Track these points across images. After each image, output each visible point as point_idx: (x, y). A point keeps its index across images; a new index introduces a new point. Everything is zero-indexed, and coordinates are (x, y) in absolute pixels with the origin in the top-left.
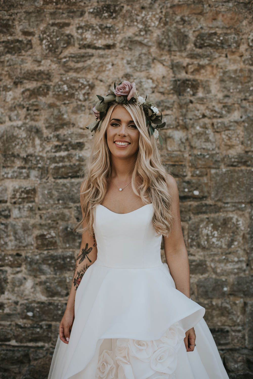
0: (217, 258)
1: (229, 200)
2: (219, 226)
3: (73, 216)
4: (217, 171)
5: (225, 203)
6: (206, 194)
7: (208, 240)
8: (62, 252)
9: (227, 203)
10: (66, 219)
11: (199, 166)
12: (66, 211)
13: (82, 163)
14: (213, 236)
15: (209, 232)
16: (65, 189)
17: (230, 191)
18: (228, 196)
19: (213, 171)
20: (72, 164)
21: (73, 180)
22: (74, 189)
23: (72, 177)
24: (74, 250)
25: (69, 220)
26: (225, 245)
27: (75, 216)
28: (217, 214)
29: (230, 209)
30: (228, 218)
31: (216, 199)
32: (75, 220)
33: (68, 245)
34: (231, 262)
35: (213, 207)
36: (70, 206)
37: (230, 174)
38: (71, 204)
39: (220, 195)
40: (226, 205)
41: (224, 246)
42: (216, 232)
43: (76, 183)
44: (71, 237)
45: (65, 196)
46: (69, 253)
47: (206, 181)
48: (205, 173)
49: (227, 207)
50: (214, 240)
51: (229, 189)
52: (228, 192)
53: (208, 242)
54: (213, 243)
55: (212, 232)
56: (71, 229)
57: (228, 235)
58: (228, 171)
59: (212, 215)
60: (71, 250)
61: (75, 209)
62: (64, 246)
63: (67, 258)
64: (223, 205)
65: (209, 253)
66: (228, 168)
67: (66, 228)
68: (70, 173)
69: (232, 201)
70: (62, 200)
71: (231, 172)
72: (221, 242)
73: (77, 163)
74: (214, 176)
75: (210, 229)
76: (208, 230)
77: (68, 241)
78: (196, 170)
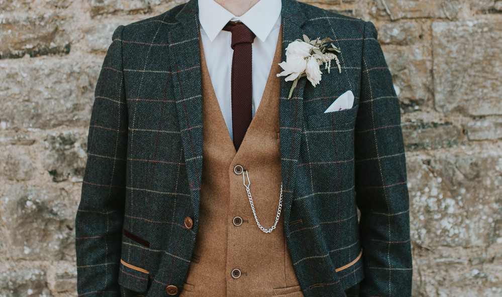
0: (455, 275)
1: (485, 109)
2: (460, 184)
3: (39, 165)
4: (452, 25)
5: (474, 118)
6: (420, 94)
7: (427, 225)
8: (12, 269)
9: (482, 117)
10: (21, 175)
11: (401, 15)
12: (19, 151)
13: (63, 13)
14: (445, 214)
15: (432, 202)
16: (15, 89)
17: (488, 84)
18: (483, 98)
19: (439, 27)
20: (33, 15)
21: (38, 62)
22: (41, 89)
23: (34, 54)
24: (46, 263)
25: (28, 176)
26: (479, 236)
27: (46, 167)
28: (454, 150)
29: (492, 135)
30: (485, 160)
31: (450, 107)
32: (49, 177)
33: (27, 251)
34: (495, 285)
35: (441, 130)
36: (32, 137)
37: (487, 36)
38: (36, 133)
39: (459, 96)
40: (479, 124)
41: (475, 241)
42: (450, 202)
43: (47, 71)
44: (35, 225)
45: (15, 107)
46: (30, 273)
47: (419, 57)
48: (417, 34)
49: (481, 129)
50: (446, 223)
51: (486, 79)
52: (484, 87)
53: (429, 231)
54: (445, 231)
55: (439, 201)
56: (35, 203)
57: (486, 208)
58: (481, 26)
59: (440, 154)
60: (37, 263)
61: (47, 144)
62: (17, 253)
63: (24, 286)
64: (471, 123)
65: (433, 262)
66: (483, 19)
67: (22, 203)
68: (28, 41)
69: (495, 111)
70: (6, 120)
71: (491, 30)
72: (467, 228)
73: (49, 13)
74: (444, 41)
75: (435, 192)
76: (430, 197)
77: (28, 239)
78: (390, 25)
